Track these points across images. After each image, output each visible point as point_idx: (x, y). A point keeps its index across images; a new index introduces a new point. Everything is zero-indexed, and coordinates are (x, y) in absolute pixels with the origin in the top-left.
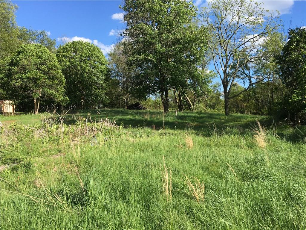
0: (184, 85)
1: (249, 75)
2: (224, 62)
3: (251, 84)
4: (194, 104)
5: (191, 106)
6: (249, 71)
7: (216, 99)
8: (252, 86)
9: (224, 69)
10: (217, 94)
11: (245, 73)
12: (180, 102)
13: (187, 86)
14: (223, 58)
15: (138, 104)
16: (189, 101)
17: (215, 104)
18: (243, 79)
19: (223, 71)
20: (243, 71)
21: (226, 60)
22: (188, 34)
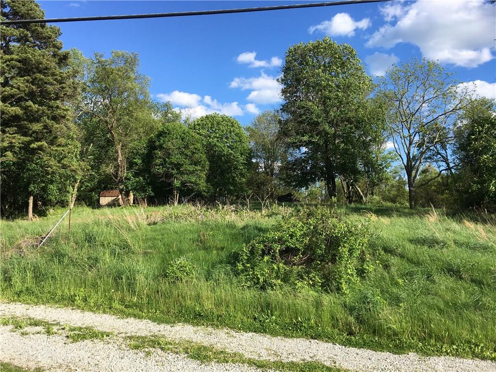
0: (356, 172)
1: (445, 156)
2: (406, 143)
3: (449, 168)
4: (366, 196)
5: (362, 198)
6: (445, 150)
7: (398, 190)
8: (451, 171)
9: (407, 152)
10: (399, 183)
11: (440, 154)
12: (349, 193)
13: (359, 172)
14: (405, 139)
15: (290, 195)
16: (360, 191)
17: (396, 197)
18: (437, 161)
19: (406, 153)
20: (436, 150)
21: (410, 141)
22: (361, 112)
